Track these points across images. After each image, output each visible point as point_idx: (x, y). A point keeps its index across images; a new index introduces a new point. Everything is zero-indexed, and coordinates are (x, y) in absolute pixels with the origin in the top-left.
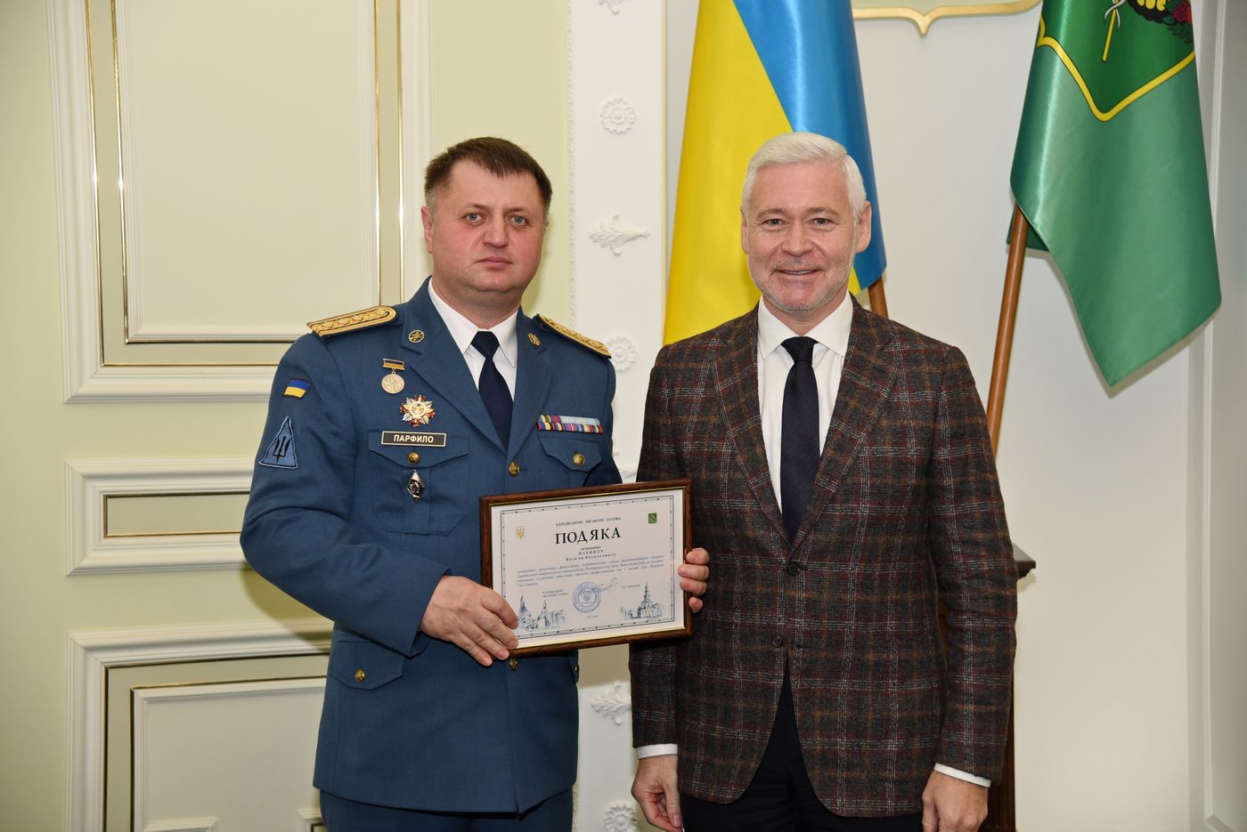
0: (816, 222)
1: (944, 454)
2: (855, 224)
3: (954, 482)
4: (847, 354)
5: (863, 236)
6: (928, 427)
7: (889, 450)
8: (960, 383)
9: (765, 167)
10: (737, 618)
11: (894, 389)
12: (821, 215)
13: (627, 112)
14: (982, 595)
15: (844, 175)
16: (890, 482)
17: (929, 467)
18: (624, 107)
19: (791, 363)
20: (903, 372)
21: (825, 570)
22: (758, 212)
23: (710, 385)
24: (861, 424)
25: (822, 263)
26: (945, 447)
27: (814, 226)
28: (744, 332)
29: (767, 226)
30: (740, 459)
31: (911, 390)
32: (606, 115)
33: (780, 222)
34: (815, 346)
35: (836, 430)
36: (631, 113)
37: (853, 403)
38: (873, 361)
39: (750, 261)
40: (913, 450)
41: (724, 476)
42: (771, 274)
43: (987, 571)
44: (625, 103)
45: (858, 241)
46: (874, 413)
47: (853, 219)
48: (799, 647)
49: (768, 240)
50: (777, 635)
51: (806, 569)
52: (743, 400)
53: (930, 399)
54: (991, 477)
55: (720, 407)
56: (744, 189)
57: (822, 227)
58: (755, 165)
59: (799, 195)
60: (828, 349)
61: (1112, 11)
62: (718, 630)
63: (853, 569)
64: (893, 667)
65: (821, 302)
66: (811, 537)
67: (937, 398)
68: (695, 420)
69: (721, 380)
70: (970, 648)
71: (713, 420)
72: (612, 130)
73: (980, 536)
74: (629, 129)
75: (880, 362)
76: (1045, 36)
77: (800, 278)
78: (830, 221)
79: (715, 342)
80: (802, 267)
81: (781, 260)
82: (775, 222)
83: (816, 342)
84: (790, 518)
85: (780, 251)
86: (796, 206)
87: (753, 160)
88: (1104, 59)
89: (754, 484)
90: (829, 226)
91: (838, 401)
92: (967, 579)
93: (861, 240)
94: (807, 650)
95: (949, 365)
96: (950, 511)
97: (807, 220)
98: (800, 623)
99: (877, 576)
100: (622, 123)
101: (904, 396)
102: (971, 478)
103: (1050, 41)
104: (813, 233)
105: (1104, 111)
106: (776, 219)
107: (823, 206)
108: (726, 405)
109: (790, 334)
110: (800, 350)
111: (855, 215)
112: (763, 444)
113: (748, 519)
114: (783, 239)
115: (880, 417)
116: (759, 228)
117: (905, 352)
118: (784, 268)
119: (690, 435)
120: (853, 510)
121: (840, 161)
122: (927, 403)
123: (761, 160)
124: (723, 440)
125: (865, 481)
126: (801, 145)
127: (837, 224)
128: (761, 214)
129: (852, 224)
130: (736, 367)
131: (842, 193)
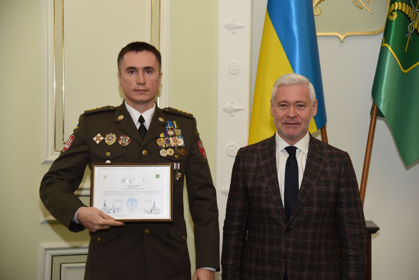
0: (298, 106)
1: (342, 190)
2: (312, 107)
3: (346, 201)
4: (308, 153)
5: (314, 112)
6: (337, 180)
7: (324, 188)
8: (349, 165)
9: (281, 86)
10: (267, 247)
11: (325, 166)
12: (300, 104)
13: (237, 67)
14: (356, 243)
15: (308, 90)
16: (324, 200)
17: (337, 195)
18: (236, 65)
19: (288, 156)
20: (328, 160)
21: (300, 231)
22: (278, 102)
23: (258, 162)
24: (314, 178)
25: (300, 121)
26: (343, 188)
27: (298, 108)
28: (271, 143)
29: (281, 107)
30: (270, 189)
31: (331, 167)
32: (230, 68)
33: (286, 106)
34: (297, 149)
35: (305, 180)
36: (238, 67)
37: (311, 171)
38: (318, 156)
39: (275, 120)
40: (332, 189)
41: (263, 195)
42: (283, 125)
43: (358, 234)
44: (236, 64)
45: (312, 113)
46: (318, 174)
47: (311, 105)
48: (290, 259)
49: (281, 112)
50: (283, 254)
51: (293, 230)
52: (271, 168)
53: (338, 170)
54: (358, 199)
55: (262, 170)
56: (272, 94)
57: (301, 108)
58: (277, 84)
59: (293, 96)
60: (301, 151)
61: (408, 35)
62: (260, 251)
63: (310, 231)
64: (323, 267)
65: (299, 135)
66: (295, 219)
67: (340, 170)
68: (252, 174)
69: (262, 160)
70: (352, 262)
71: (259, 175)
72: (231, 73)
73: (355, 221)
74: (237, 73)
75: (320, 156)
76: (385, 43)
77: (293, 125)
78: (304, 106)
79: (259, 147)
80: (293, 122)
81: (286, 120)
82: (284, 105)
83: (297, 148)
84: (288, 211)
85: (286, 116)
86: (292, 100)
87: (275, 83)
88: (406, 51)
89: (275, 198)
90: (303, 108)
91: (305, 170)
92: (350, 236)
93: (313, 113)
94: (293, 260)
95: (344, 158)
96: (345, 211)
97: (295, 105)
98: (291, 250)
99: (318, 234)
100: (235, 71)
101: (329, 169)
102: (352, 199)
103: (386, 45)
104: (297, 110)
105: (405, 69)
106: (284, 104)
107: (301, 100)
108: (264, 170)
109: (288, 145)
110: (291, 151)
111: (312, 104)
112: (279, 184)
113: (272, 211)
114: (287, 112)
115: (320, 176)
116: (278, 108)
117: (328, 153)
118: (287, 122)
119: (250, 180)
120: (311, 209)
121: (307, 84)
122: (337, 172)
123: (279, 83)
124: (263, 182)
125: (315, 199)
126: (293, 78)
127: (306, 107)
128: (279, 103)
129: (311, 107)
130: (268, 156)
131: (308, 96)
